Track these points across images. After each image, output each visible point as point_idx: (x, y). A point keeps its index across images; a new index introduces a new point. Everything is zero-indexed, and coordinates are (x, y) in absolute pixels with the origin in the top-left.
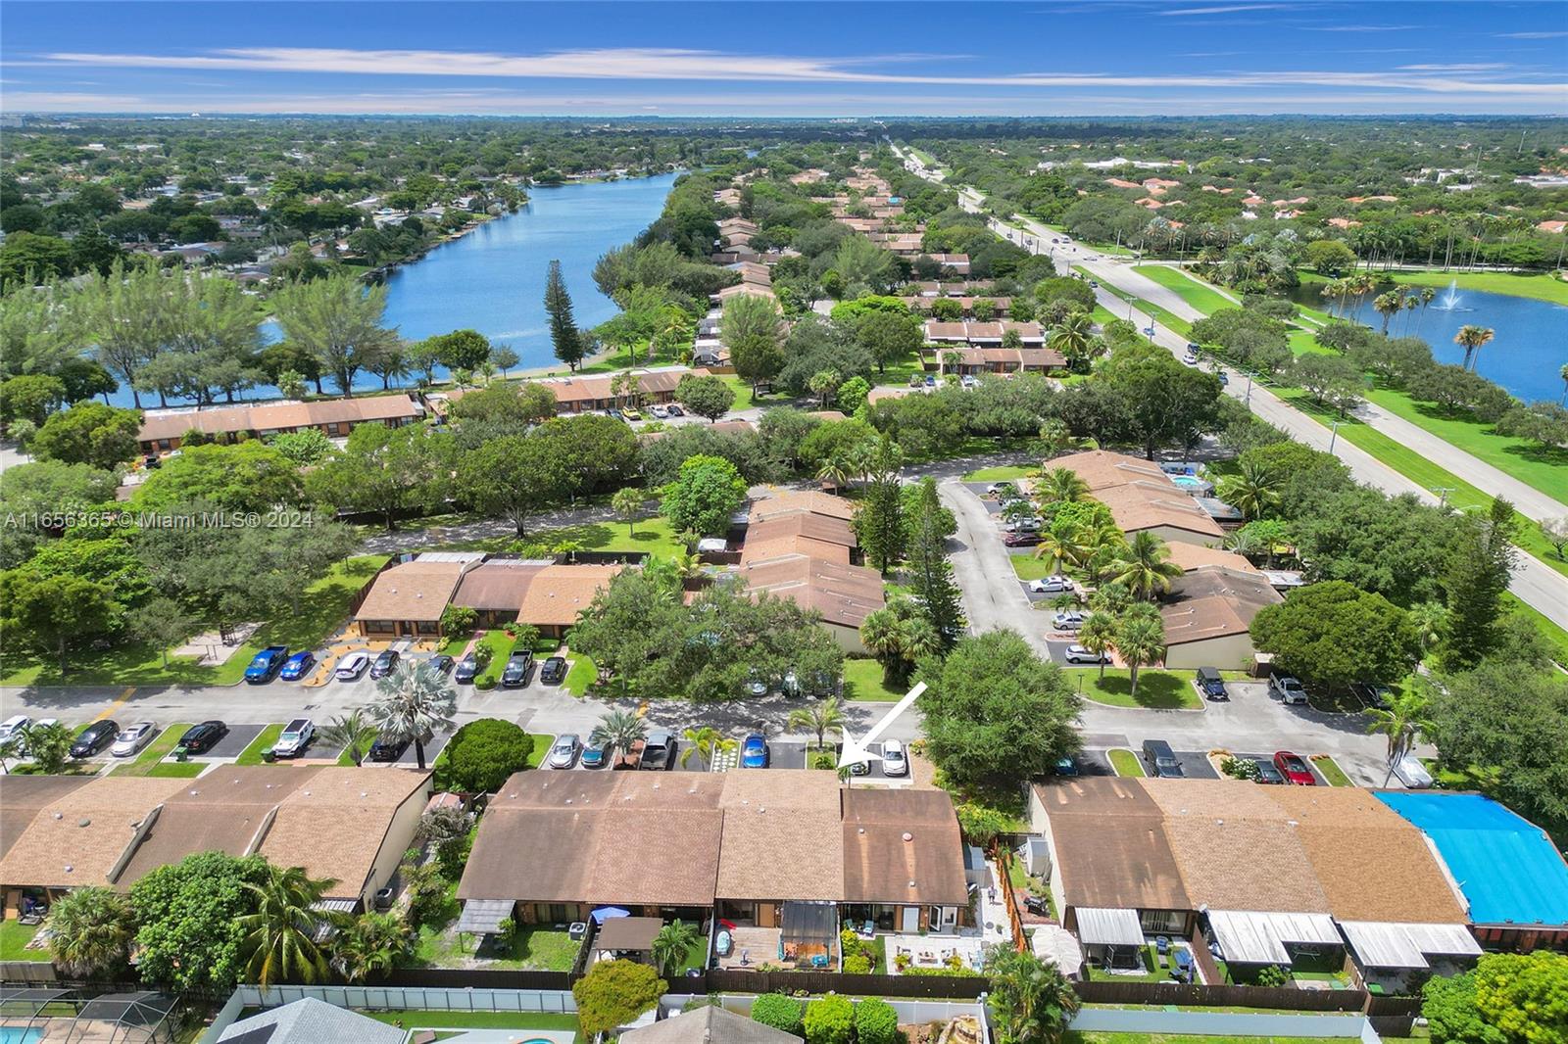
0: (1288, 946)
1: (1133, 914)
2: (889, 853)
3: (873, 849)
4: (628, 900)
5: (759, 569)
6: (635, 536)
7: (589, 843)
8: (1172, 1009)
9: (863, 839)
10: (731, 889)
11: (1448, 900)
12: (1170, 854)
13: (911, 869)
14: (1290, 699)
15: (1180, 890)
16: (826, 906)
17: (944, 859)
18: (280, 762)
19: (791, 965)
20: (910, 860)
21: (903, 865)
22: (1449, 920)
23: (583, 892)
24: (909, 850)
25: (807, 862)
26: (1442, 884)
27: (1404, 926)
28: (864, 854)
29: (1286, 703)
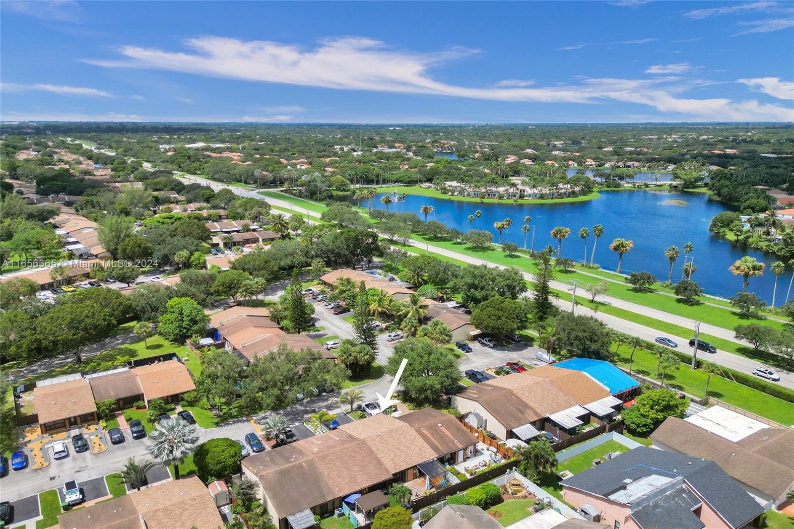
0: (579, 418)
1: (529, 425)
2: (439, 434)
3: (432, 434)
4: (358, 488)
5: (248, 346)
6: (148, 348)
7: (320, 473)
8: (564, 451)
9: (424, 431)
10: (394, 468)
11: (602, 390)
12: (523, 402)
13: (451, 437)
14: (492, 345)
15: (536, 413)
16: (433, 462)
17: (459, 429)
18: (74, 508)
19: (434, 489)
20: (448, 433)
21: (447, 436)
22: (608, 396)
23: (336, 493)
24: (443, 429)
25: (413, 448)
26: (598, 386)
27: (599, 401)
28: (430, 437)
29: (490, 347)
